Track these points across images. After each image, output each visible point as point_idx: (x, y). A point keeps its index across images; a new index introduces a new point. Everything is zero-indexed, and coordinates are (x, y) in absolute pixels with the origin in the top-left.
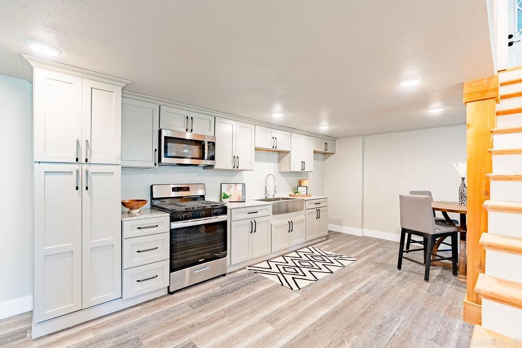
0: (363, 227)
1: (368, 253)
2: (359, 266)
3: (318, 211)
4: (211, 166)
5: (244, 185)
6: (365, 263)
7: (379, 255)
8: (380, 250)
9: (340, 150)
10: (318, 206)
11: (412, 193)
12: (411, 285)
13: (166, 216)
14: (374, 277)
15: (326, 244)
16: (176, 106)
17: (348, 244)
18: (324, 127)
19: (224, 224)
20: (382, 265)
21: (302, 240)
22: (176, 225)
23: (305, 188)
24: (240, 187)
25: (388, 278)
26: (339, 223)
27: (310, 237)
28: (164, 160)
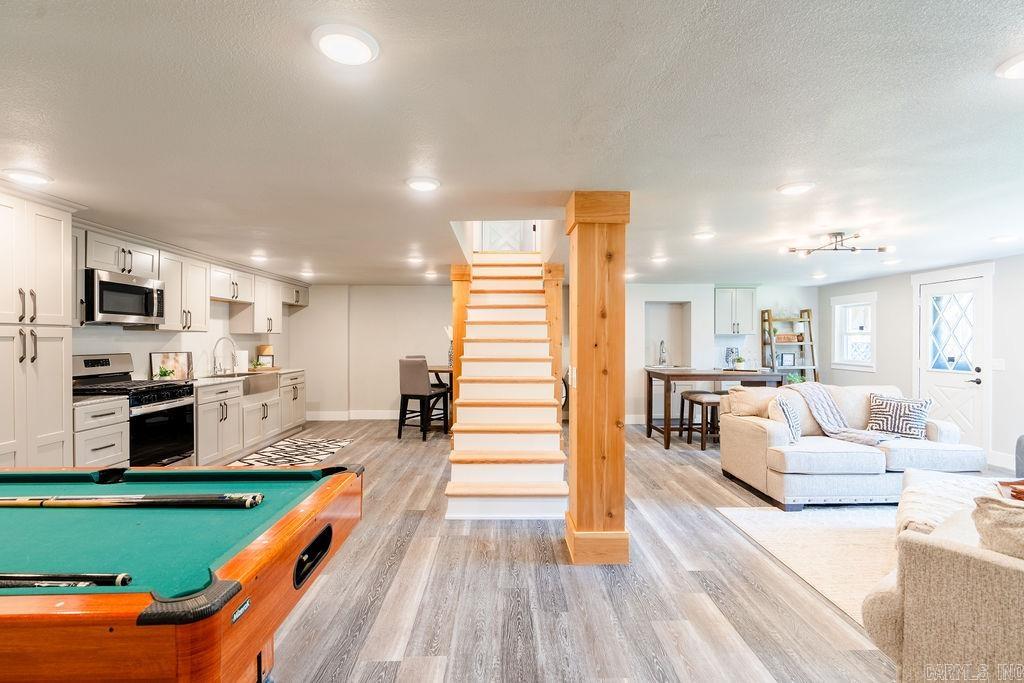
0: (349, 409)
1: (363, 433)
2: (359, 444)
3: (295, 388)
4: (153, 327)
5: (189, 355)
6: (365, 440)
7: (376, 432)
8: (375, 429)
9: (314, 301)
10: (294, 381)
11: (408, 357)
12: (412, 447)
13: (124, 400)
14: (378, 448)
15: (307, 434)
16: (108, 233)
17: (335, 429)
18: (307, 274)
19: (189, 408)
20: (383, 439)
21: (277, 430)
22: (138, 411)
23: (270, 359)
24: (183, 359)
25: (391, 446)
26: (316, 407)
27: (287, 426)
28: (99, 317)
